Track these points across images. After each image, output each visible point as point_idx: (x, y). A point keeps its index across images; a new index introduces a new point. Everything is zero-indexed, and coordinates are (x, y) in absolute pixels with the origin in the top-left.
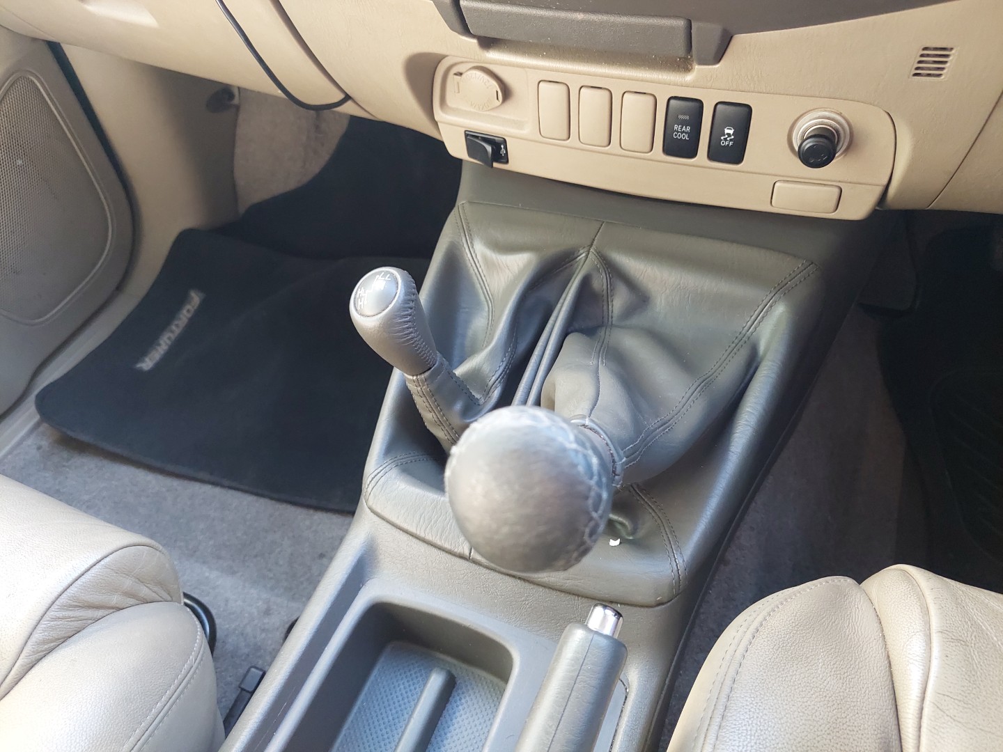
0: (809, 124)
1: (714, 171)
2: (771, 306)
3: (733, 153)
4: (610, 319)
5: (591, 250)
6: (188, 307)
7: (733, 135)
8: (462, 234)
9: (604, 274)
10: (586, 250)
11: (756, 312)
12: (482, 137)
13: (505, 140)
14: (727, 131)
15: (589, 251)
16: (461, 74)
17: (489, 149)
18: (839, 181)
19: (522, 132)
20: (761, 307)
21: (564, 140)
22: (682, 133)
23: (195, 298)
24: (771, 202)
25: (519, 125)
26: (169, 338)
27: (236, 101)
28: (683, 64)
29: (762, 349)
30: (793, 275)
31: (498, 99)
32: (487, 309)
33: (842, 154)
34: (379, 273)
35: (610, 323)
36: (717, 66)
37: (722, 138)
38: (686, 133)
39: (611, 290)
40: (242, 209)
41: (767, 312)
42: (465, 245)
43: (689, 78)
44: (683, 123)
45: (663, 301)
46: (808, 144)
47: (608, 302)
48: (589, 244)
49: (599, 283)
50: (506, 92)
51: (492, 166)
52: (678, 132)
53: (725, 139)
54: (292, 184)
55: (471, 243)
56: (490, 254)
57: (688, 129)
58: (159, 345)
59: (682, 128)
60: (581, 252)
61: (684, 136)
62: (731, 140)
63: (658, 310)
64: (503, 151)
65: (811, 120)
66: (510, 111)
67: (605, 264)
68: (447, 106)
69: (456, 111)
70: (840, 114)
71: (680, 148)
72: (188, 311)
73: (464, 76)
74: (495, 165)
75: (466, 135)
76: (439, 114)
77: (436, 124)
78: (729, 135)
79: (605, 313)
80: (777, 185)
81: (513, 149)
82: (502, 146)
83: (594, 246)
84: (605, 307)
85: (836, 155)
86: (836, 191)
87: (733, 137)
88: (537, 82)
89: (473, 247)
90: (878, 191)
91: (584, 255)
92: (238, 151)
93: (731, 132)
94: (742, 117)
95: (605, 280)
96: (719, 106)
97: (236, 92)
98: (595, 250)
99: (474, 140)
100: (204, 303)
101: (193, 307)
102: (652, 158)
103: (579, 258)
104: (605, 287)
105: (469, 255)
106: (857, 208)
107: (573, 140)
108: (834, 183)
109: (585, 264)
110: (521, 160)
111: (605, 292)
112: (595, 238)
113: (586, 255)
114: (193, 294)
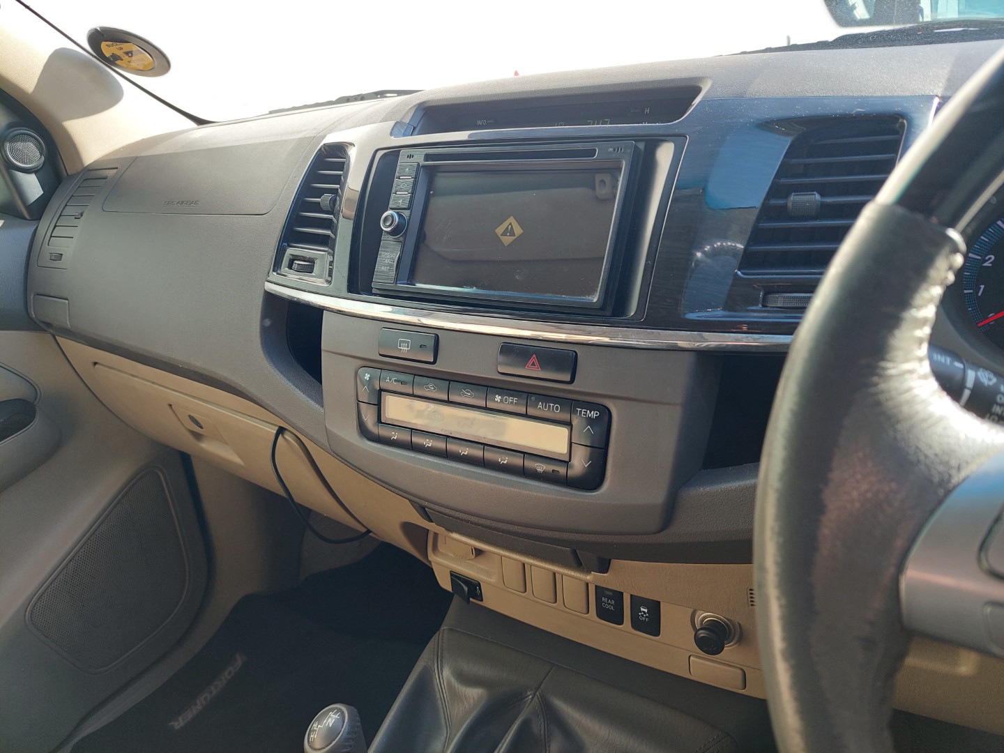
0: (704, 616)
1: (637, 637)
3: (650, 627)
5: (537, 693)
6: (230, 668)
7: (647, 613)
8: (436, 660)
9: (542, 720)
10: (532, 692)
12: (465, 579)
13: (479, 583)
14: (642, 609)
15: (535, 694)
17: (466, 589)
18: (741, 665)
19: (491, 580)
21: (522, 592)
23: (239, 661)
24: (690, 672)
25: (490, 575)
31: (472, 554)
32: (445, 735)
33: (735, 644)
34: (332, 710)
37: (640, 614)
42: (436, 671)
46: (700, 634)
47: (546, 746)
48: (536, 686)
49: (538, 727)
51: (468, 602)
52: (606, 603)
53: (642, 615)
55: (441, 669)
56: (453, 680)
57: (613, 602)
58: (196, 705)
60: (529, 693)
61: (610, 606)
62: (646, 617)
64: (478, 592)
66: (482, 564)
67: (545, 710)
68: (438, 551)
69: (444, 556)
72: (229, 672)
74: (471, 600)
75: (451, 575)
76: (432, 557)
77: (430, 562)
78: (644, 612)
80: (692, 658)
81: (486, 591)
82: (478, 587)
83: (540, 690)
86: (741, 672)
87: (648, 615)
89: (442, 674)
91: (531, 697)
93: (646, 611)
95: (542, 726)
98: (540, 694)
99: (455, 577)
101: (234, 669)
102: (590, 619)
103: (526, 699)
104: (542, 732)
105: (438, 681)
107: (528, 594)
108: (739, 666)
109: (531, 703)
110: (492, 600)
111: (543, 737)
112: (542, 683)
113: (533, 698)
114: (238, 657)
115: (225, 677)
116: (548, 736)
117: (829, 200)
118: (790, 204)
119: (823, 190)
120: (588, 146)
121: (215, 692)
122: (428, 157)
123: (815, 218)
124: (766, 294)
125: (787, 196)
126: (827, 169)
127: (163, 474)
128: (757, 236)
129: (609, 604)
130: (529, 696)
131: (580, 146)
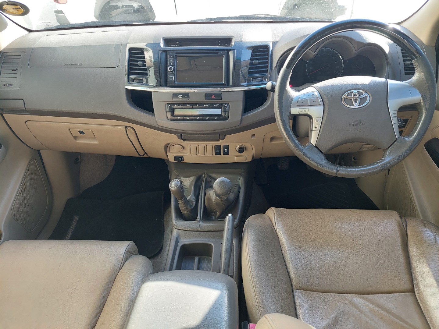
0: (238, 147)
1: (224, 157)
3: (227, 153)
12: (178, 157)
13: (183, 157)
14: (225, 149)
16: (174, 146)
17: (180, 159)
19: (187, 155)
20: (238, 179)
22: (218, 151)
23: (77, 218)
24: (235, 161)
25: (186, 153)
26: (71, 230)
28: (218, 140)
29: (240, 186)
30: (242, 172)
31: (182, 149)
33: (245, 151)
34: (174, 180)
36: (223, 140)
40: (81, 192)
41: (240, 179)
43: (220, 142)
44: (218, 149)
46: (239, 150)
48: (204, 173)
49: (209, 179)
50: (183, 147)
55: (180, 177)
56: (184, 178)
58: (69, 233)
60: (203, 175)
62: (226, 151)
64: (183, 159)
66: (184, 151)
68: (170, 152)
69: (172, 153)
70: (243, 144)
71: (218, 153)
72: (75, 222)
74: (181, 162)
76: (168, 154)
77: (167, 156)
80: (236, 157)
81: (185, 158)
83: (206, 174)
86: (245, 157)
88: (190, 146)
90: (252, 156)
94: (227, 147)
96: (224, 146)
99: (176, 158)
100: (79, 219)
102: (213, 156)
106: (249, 159)
107: (197, 155)
109: (205, 177)
110: (186, 160)
114: (75, 217)
115: (74, 223)
117: (260, 61)
118: (254, 62)
119: (259, 59)
120: (216, 51)
121: (73, 228)
122: (176, 53)
123: (258, 65)
124: (253, 79)
125: (253, 61)
126: (260, 55)
127: (36, 161)
128: (250, 68)
131: (214, 51)
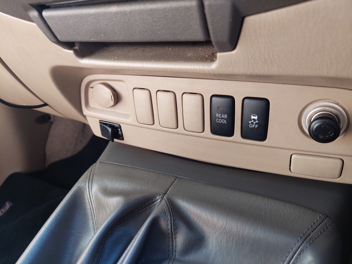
0: (314, 111)
1: (246, 145)
2: (300, 254)
3: (259, 133)
4: (174, 253)
5: (165, 197)
6: (3, 210)
7: (257, 120)
8: (87, 182)
9: (169, 217)
11: (288, 258)
12: (109, 124)
13: (120, 126)
14: (253, 117)
15: (163, 198)
17: (110, 130)
18: (342, 155)
19: (128, 120)
20: (291, 254)
21: (152, 125)
23: (8, 205)
24: (290, 169)
25: (126, 116)
27: (52, 120)
30: (314, 226)
31: (112, 101)
35: (173, 257)
36: (234, 52)
37: (250, 122)
38: (224, 119)
39: (175, 229)
40: (47, 165)
41: (297, 259)
44: (222, 112)
45: (214, 241)
47: (173, 238)
48: (164, 192)
49: (165, 223)
51: (114, 141)
52: (219, 118)
53: (252, 123)
54: (69, 155)
55: (91, 187)
56: (99, 195)
57: (226, 116)
59: (221, 115)
60: (158, 198)
61: (223, 121)
62: (256, 124)
63: (210, 248)
64: (120, 133)
65: (315, 108)
66: (120, 108)
67: (171, 209)
68: (90, 106)
69: (94, 109)
70: (338, 104)
71: (222, 129)
72: (2, 212)
73: (94, 88)
74: (116, 140)
75: (100, 123)
76: (86, 111)
77: (85, 117)
78: (254, 120)
79: (171, 248)
80: (293, 156)
81: (125, 131)
82: (119, 129)
84: (171, 243)
85: (341, 133)
86: (340, 162)
87: (257, 122)
88: (132, 89)
89: (91, 191)
91: (159, 200)
92: (49, 140)
93: (256, 118)
94: (263, 107)
95: (169, 222)
96: (246, 101)
97: (52, 117)
98: (167, 198)
100: (10, 208)
101: (5, 210)
102: (205, 136)
103: (156, 202)
104: (169, 227)
105: (89, 196)
107: (157, 125)
108: (338, 156)
111: (170, 231)
112: (168, 189)
113: (161, 201)
116: (175, 230)
129: (222, 119)
130: (158, 200)
